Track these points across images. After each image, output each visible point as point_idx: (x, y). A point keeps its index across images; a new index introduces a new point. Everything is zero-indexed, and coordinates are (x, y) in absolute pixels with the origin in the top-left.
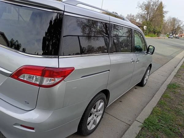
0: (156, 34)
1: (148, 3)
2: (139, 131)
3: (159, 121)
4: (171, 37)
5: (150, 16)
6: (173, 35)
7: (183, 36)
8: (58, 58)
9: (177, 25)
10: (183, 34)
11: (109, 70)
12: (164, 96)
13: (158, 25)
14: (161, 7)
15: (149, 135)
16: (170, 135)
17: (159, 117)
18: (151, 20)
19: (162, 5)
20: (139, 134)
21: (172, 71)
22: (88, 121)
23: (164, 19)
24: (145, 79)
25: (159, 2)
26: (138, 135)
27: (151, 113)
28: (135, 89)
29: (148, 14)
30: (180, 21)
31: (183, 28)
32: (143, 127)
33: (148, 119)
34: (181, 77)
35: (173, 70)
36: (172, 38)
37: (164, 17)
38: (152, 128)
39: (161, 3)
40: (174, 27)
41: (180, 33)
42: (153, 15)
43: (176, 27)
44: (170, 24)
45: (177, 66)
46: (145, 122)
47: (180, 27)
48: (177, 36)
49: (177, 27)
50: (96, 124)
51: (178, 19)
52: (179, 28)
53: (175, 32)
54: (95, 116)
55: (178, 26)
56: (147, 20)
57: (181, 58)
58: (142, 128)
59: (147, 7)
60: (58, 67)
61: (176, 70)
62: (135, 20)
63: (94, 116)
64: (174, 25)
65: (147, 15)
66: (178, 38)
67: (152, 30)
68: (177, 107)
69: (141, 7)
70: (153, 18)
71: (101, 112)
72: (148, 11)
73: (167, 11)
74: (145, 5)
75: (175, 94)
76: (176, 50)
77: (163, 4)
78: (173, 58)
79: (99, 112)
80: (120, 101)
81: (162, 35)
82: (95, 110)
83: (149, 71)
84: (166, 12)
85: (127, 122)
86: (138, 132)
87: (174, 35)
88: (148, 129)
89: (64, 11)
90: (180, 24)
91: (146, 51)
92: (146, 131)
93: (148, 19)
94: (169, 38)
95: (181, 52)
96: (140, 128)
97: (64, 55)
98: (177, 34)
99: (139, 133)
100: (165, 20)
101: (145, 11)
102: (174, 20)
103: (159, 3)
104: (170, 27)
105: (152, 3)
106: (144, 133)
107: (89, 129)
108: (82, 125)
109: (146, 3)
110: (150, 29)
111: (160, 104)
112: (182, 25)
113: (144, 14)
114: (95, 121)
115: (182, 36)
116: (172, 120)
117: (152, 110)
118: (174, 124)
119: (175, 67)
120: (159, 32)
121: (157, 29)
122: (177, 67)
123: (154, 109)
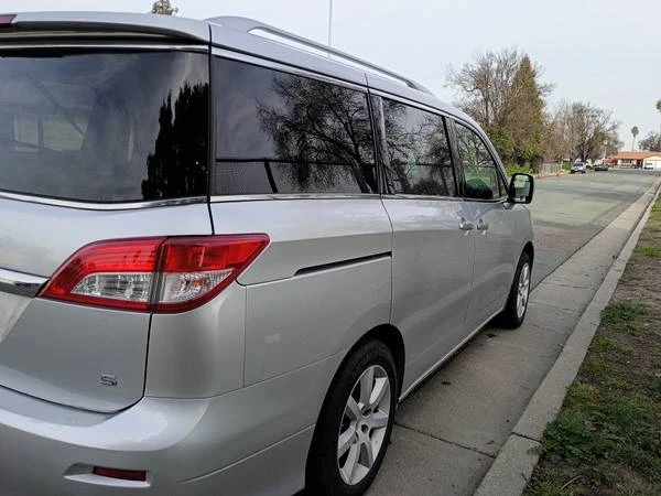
0: (527, 165)
1: (482, 65)
2: (532, 469)
3: (600, 427)
4: (581, 168)
5: (495, 109)
6: (584, 161)
7: (619, 162)
8: (209, 202)
9: (593, 126)
10: (616, 154)
11: (389, 254)
12: (597, 347)
13: (527, 134)
14: (526, 72)
15: (571, 475)
16: (649, 466)
17: (595, 412)
18: (502, 122)
19: (528, 68)
20: (535, 478)
21: (608, 270)
22: (340, 445)
23: (543, 110)
24: (519, 297)
25: (519, 59)
26: (532, 481)
27: (563, 405)
28: (489, 339)
29: (486, 100)
30: (600, 112)
31: (615, 133)
32: (545, 453)
33: (556, 423)
34: (642, 283)
35: (612, 265)
36: (583, 172)
37: (541, 104)
38: (575, 450)
39: (526, 61)
40: (584, 135)
41: (608, 155)
42: (506, 104)
43: (591, 133)
44: (567, 127)
45: (619, 254)
47: (602, 134)
48: (598, 162)
49: (595, 134)
51: (591, 106)
52: (600, 135)
53: (590, 149)
54: (363, 430)
55: (597, 129)
56: (487, 120)
57: (629, 228)
58: (543, 457)
59: (482, 80)
61: (620, 265)
63: (359, 431)
64: (581, 129)
65: (484, 106)
66: (606, 170)
67: (509, 152)
68: (650, 374)
69: (460, 82)
70: (506, 112)
71: (384, 414)
72: (487, 92)
73: (551, 85)
74: (471, 74)
75: (634, 335)
76: (605, 205)
77: (532, 63)
78: (600, 230)
79: (376, 416)
80: (446, 384)
81: (547, 166)
82: (361, 405)
83: (526, 269)
84: (548, 88)
85: (480, 448)
86: (529, 471)
87: (589, 161)
88: (564, 457)
89: (210, 44)
90: (601, 120)
91: (505, 198)
92: (556, 464)
93: (492, 117)
94: (573, 172)
95: (623, 210)
96: (535, 459)
98: (596, 157)
99: (533, 476)
100: (548, 116)
101: (476, 91)
102: (580, 111)
103: (518, 64)
104: (568, 138)
105: (495, 66)
106: (550, 471)
107: (347, 480)
109: (477, 67)
110: (501, 150)
111: (587, 372)
112: (608, 126)
113: (475, 102)
114: (364, 450)
115: (615, 162)
116: (645, 418)
117: (564, 395)
118: (652, 430)
119: (615, 257)
120: (537, 156)
121: (529, 147)
122: (622, 253)
123: (569, 392)
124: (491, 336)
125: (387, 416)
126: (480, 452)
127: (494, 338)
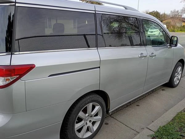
3: (181, 130)
8: (11, 54)
11: (99, 67)
22: (76, 127)
27: (173, 119)
28: (161, 91)
46: (158, 131)
50: (93, 132)
54: (90, 122)
60: (9, 65)
62: (182, 16)
71: (99, 117)
79: (95, 118)
80: (138, 105)
82: (87, 115)
89: (16, 2)
91: (169, 44)
97: (19, 51)
107: (81, 137)
108: (67, 132)
117: (175, 116)
123: (178, 114)
124: (163, 90)
125: (101, 118)
126: (137, 132)
127: (164, 91)
